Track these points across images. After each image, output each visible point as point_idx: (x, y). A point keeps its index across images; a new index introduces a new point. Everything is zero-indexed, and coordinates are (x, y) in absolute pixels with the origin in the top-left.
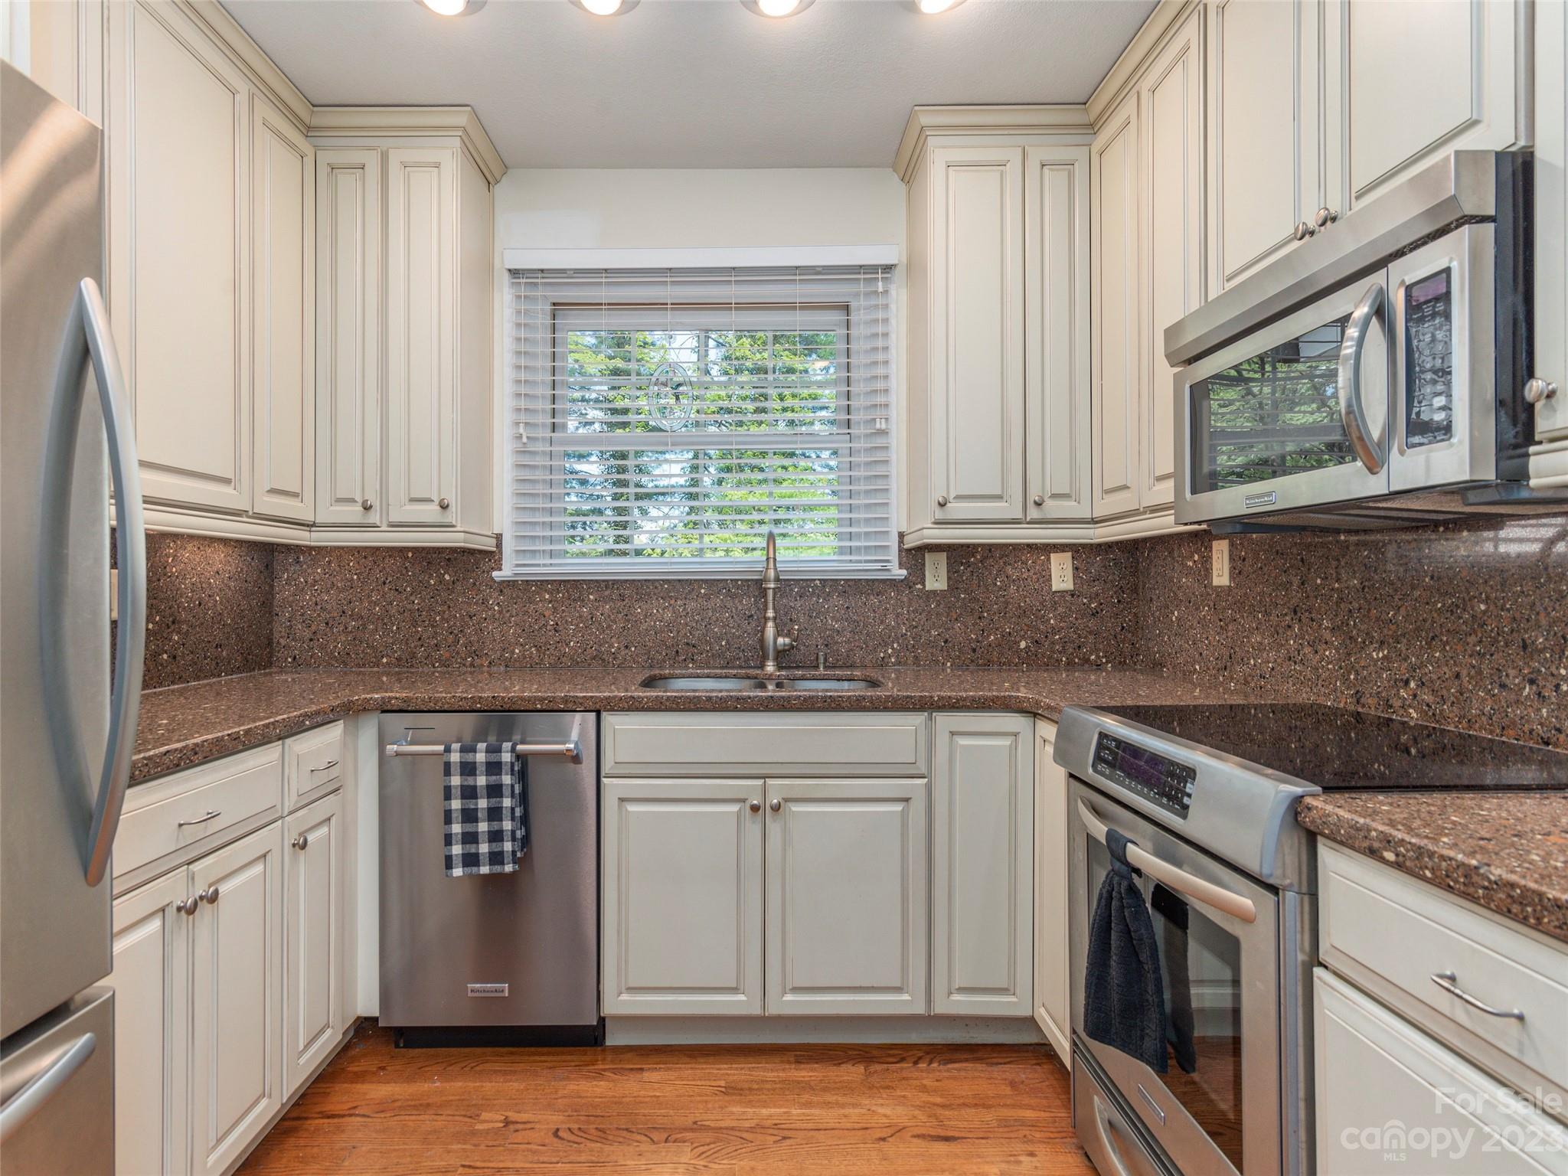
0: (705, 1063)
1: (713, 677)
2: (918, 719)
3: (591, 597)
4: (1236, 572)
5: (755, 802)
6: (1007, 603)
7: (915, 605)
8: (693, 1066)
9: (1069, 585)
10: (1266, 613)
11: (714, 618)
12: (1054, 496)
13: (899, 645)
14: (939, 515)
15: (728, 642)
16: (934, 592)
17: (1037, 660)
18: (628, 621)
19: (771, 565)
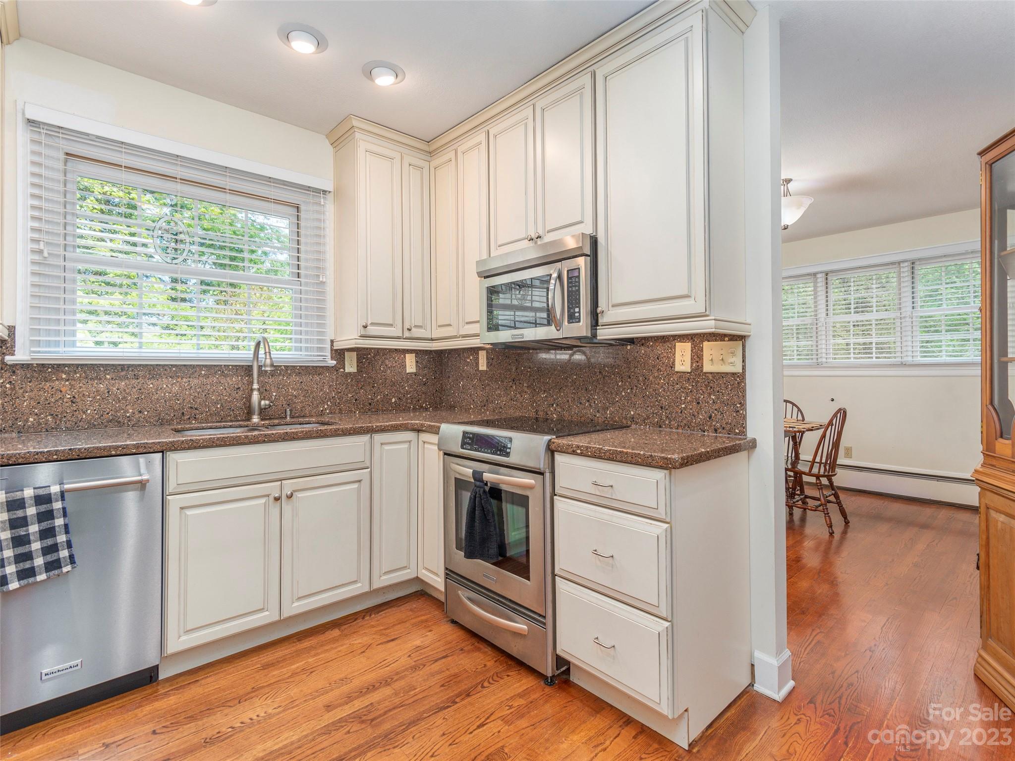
0: (241, 662)
1: (215, 428)
2: (365, 438)
3: (108, 377)
4: (489, 364)
5: (277, 495)
6: (386, 379)
7: (340, 380)
8: (233, 666)
9: (414, 370)
10: (502, 381)
11: (212, 390)
12: (416, 326)
13: (331, 403)
14: (363, 333)
15: (222, 405)
16: (350, 373)
17: (400, 408)
18: (142, 393)
19: (268, 357)
